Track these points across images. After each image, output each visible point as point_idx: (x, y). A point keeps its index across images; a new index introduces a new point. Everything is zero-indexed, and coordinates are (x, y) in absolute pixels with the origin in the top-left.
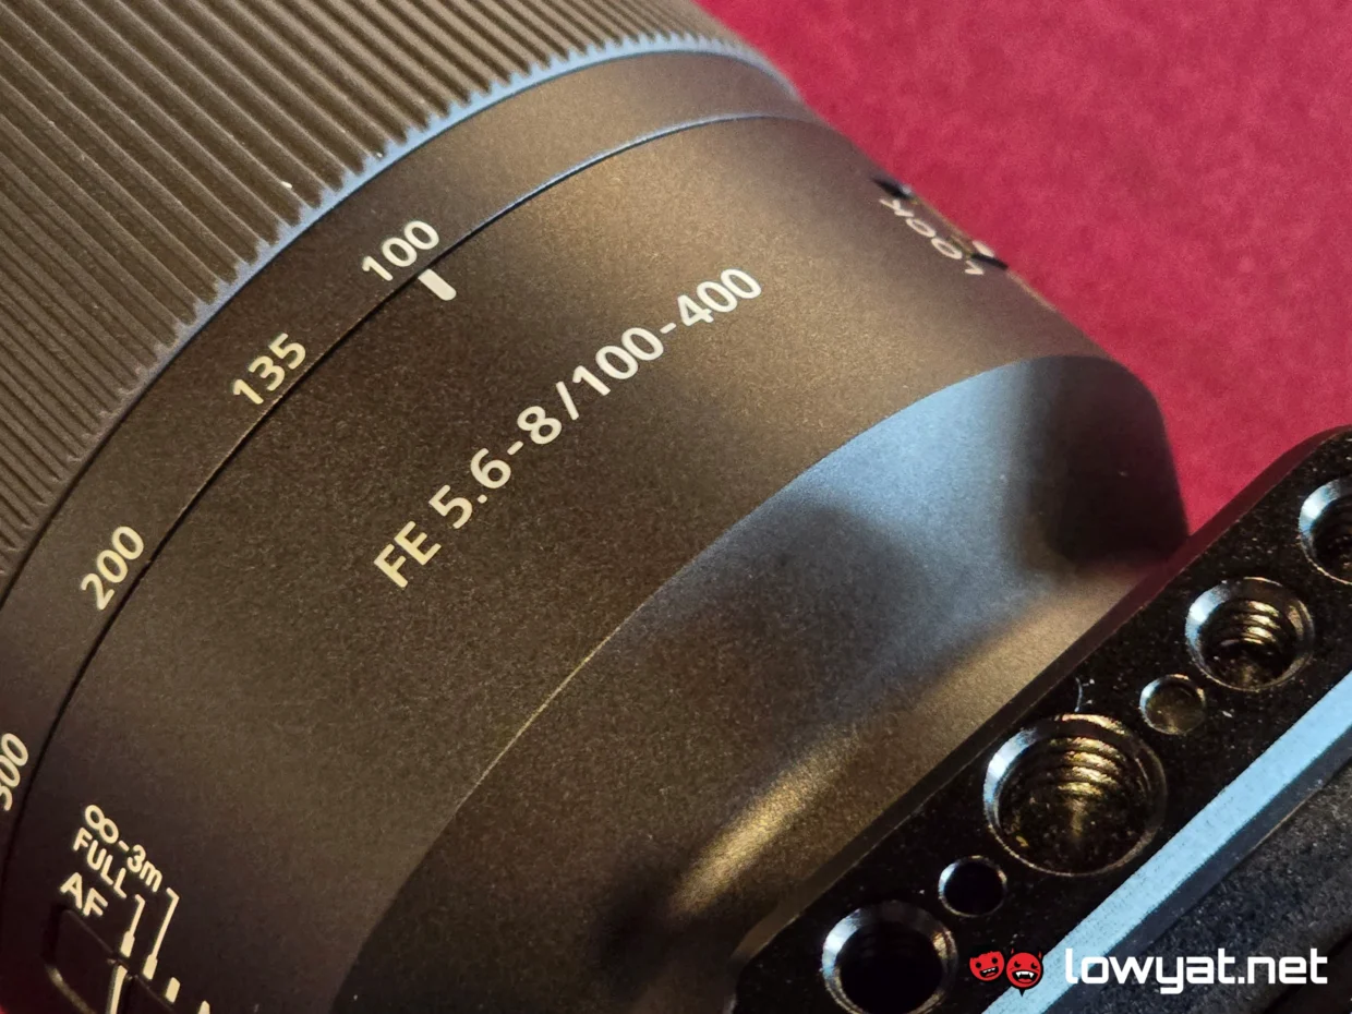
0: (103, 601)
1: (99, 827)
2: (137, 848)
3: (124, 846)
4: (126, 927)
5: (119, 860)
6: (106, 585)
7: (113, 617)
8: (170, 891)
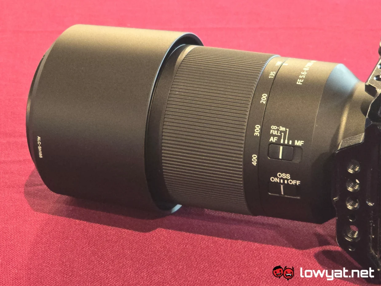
0: (264, 103)
1: (274, 128)
2: (280, 127)
3: (278, 128)
4: (281, 139)
5: (278, 130)
6: (264, 101)
7: (267, 104)
8: (287, 129)
